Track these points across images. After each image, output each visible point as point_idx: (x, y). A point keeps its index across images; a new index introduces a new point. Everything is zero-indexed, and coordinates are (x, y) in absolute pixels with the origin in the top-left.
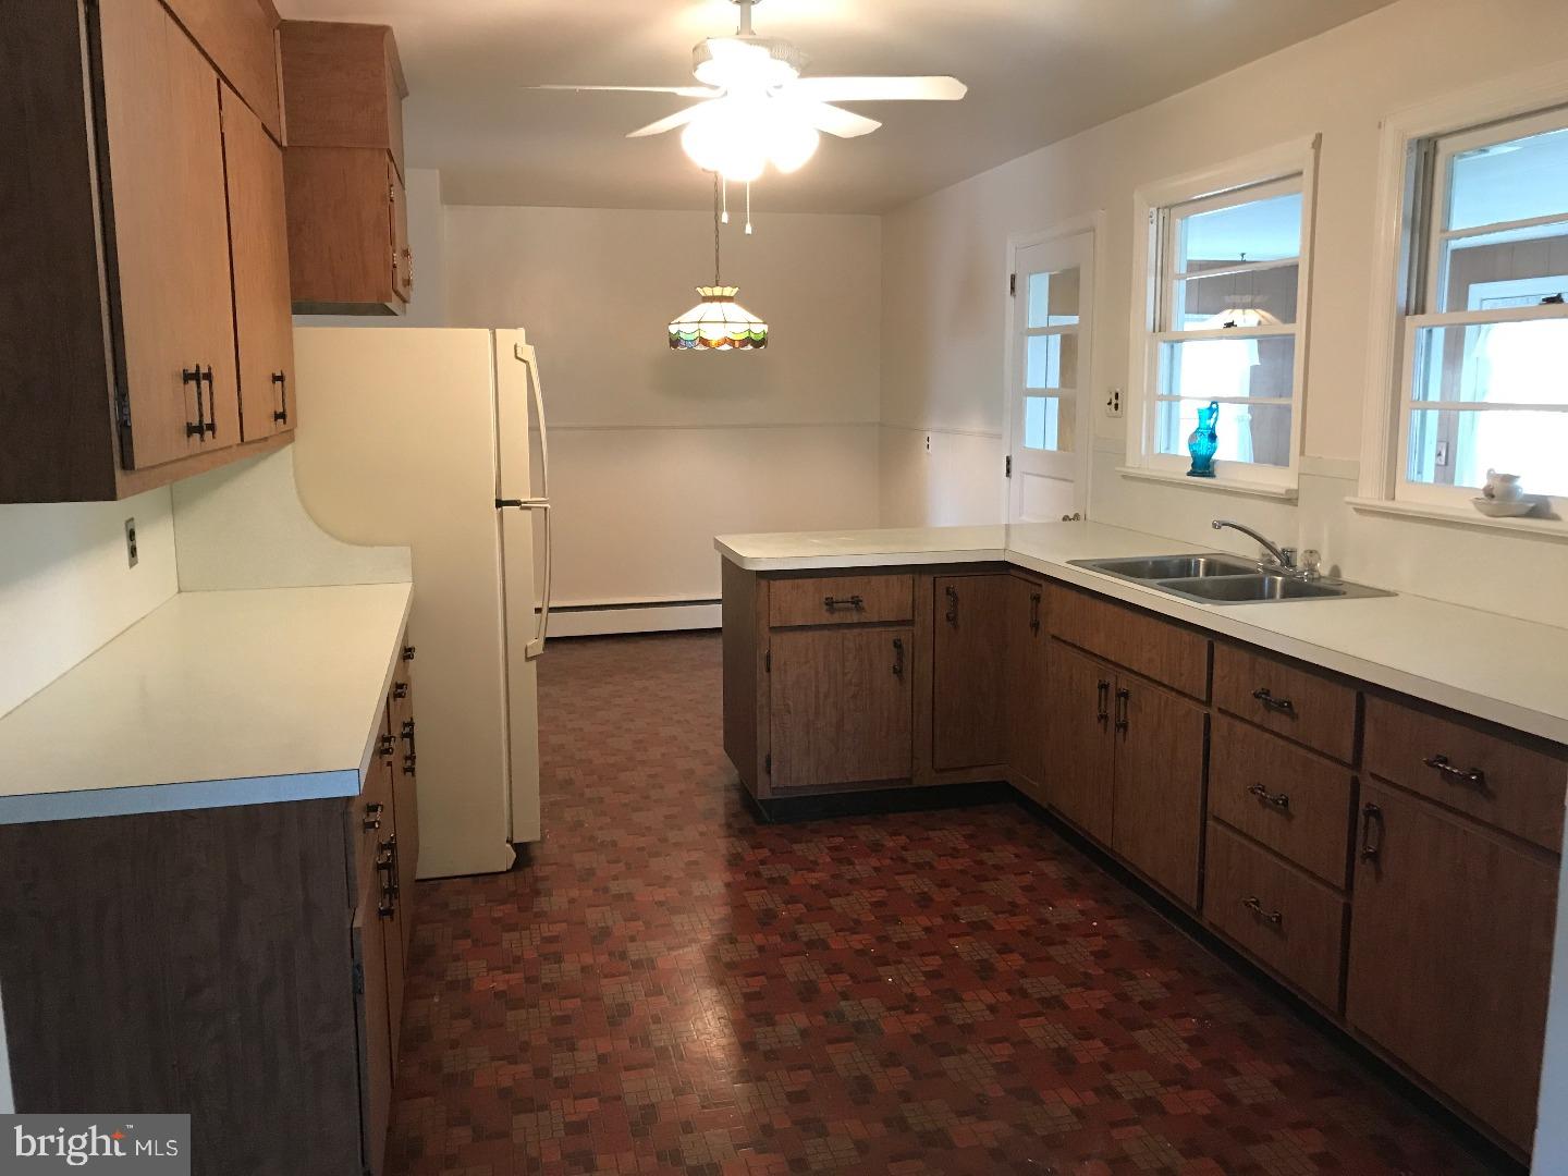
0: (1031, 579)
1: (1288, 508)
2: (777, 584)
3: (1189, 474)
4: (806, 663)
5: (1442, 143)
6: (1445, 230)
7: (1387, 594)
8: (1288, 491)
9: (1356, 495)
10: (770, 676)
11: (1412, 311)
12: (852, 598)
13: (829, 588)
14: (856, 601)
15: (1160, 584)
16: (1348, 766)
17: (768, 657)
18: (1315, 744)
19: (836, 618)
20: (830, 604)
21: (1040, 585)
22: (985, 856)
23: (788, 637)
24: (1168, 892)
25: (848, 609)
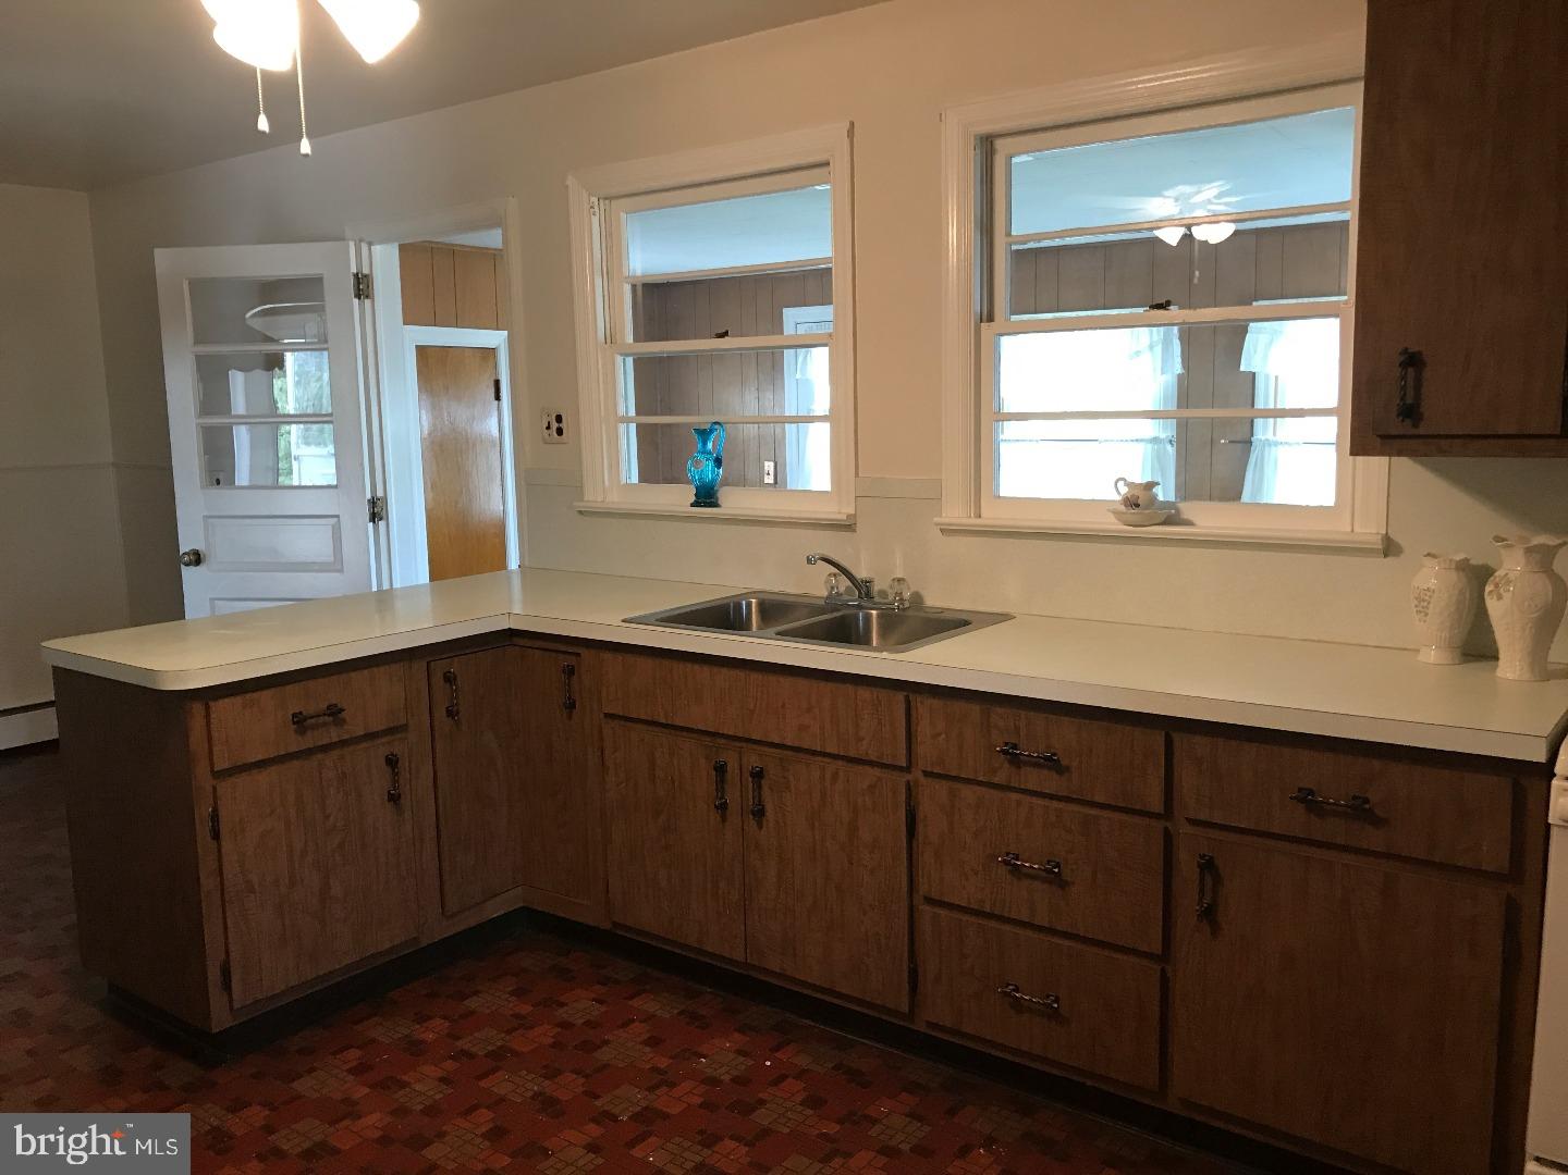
0: (563, 648)
1: (848, 534)
2: (221, 707)
3: (692, 505)
4: (272, 812)
5: (999, 144)
6: (1009, 234)
7: (1005, 617)
8: (849, 516)
9: (941, 516)
10: (219, 846)
11: (985, 317)
12: (328, 708)
13: (296, 700)
14: (334, 712)
15: (778, 634)
16: (1158, 816)
17: (215, 817)
18: (1099, 798)
19: (308, 741)
20: (300, 721)
21: (578, 655)
22: (562, 1013)
23: (241, 781)
24: (860, 1002)
25: (325, 724)
